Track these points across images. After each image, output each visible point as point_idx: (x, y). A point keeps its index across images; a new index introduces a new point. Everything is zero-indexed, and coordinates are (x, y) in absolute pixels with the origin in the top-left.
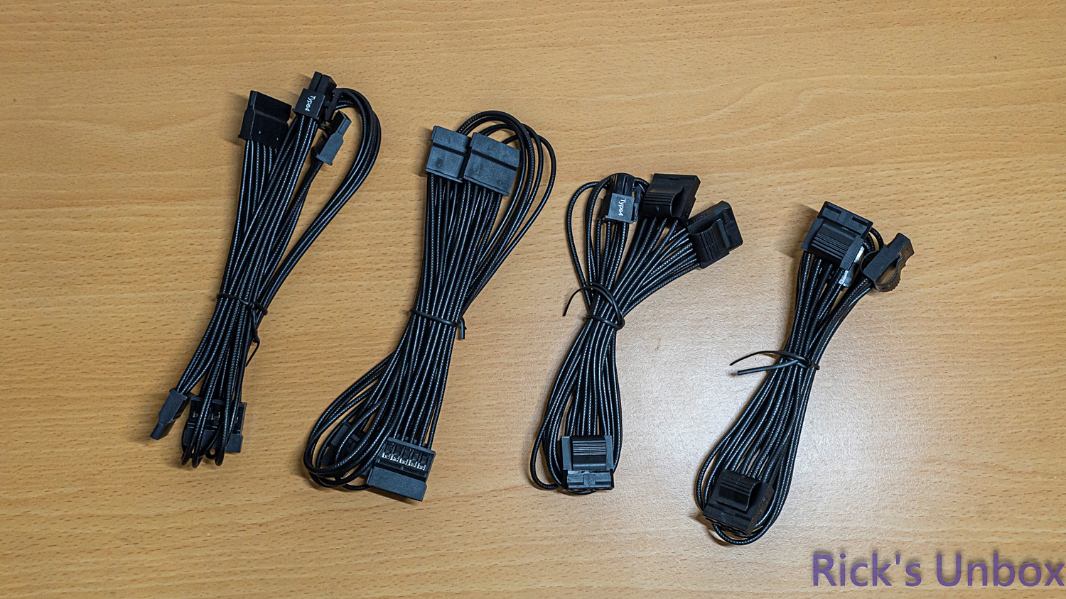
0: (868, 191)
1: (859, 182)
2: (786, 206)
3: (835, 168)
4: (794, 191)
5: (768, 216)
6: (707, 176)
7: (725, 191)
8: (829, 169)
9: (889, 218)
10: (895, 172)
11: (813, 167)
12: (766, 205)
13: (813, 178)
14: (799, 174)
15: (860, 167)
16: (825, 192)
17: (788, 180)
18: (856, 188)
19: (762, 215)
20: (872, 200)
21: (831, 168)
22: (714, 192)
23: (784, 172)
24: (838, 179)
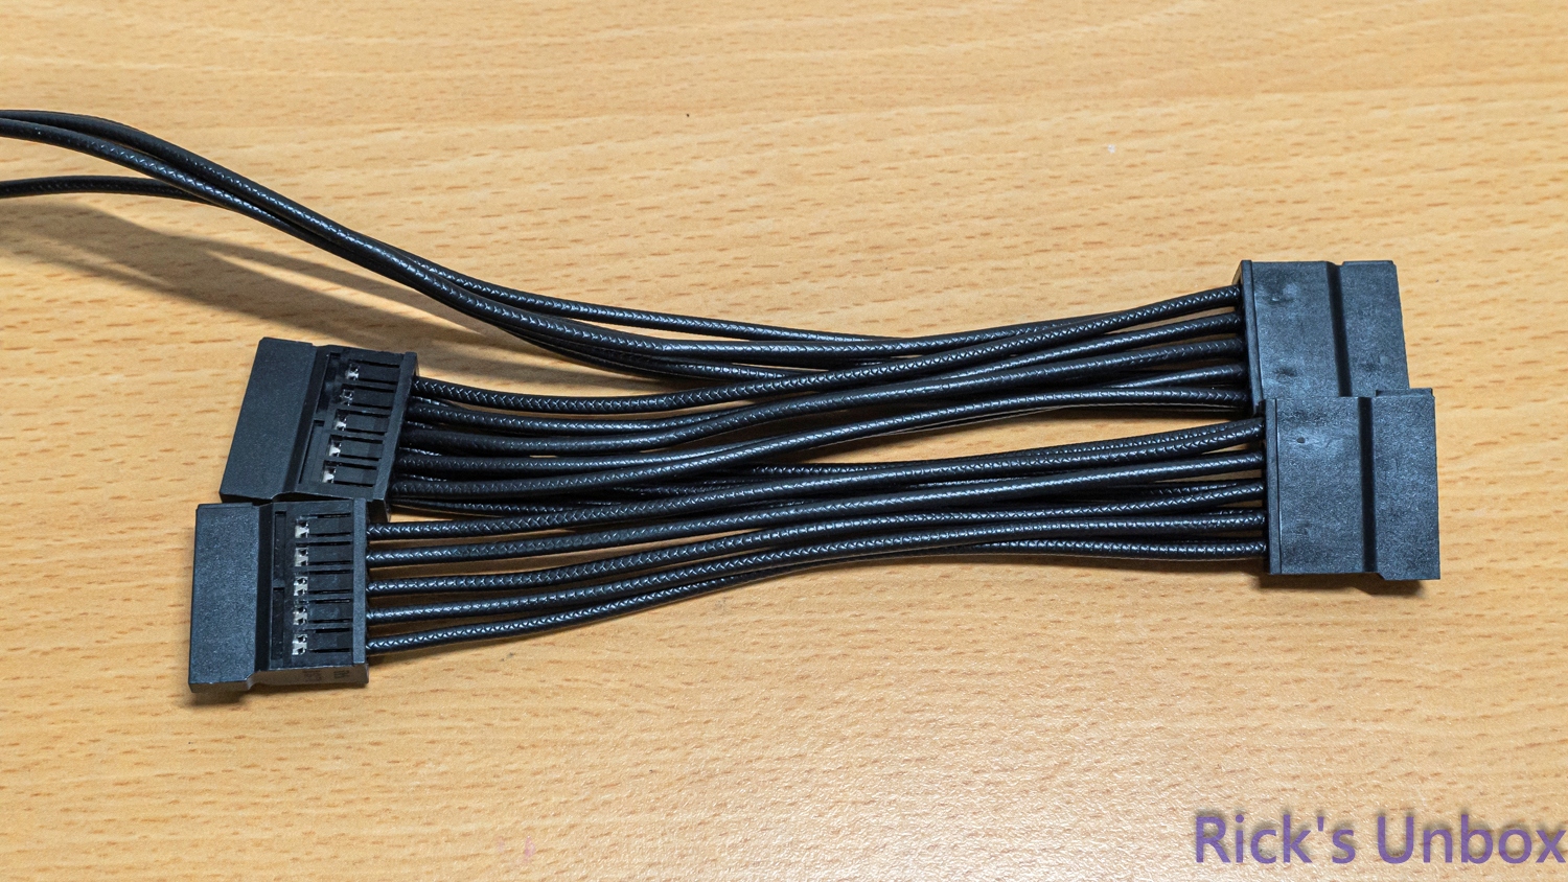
0: (1386, 155)
1: (1354, 133)
2: (1136, 193)
3: (1279, 96)
4: (1157, 155)
5: (1081, 221)
6: (894, 112)
7: (948, 151)
8: (1261, 99)
9: (1455, 227)
10: (1463, 108)
11: (1212, 93)
12: (1073, 191)
13: (1214, 121)
14: (1171, 110)
15: (1352, 96)
16: (1253, 159)
17: (1139, 126)
18: (1347, 149)
19: (1065, 217)
20: (1401, 180)
21: (1268, 97)
22: (913, 153)
23: (1126, 106)
24: (1292, 124)
